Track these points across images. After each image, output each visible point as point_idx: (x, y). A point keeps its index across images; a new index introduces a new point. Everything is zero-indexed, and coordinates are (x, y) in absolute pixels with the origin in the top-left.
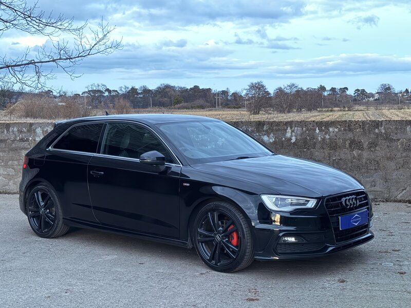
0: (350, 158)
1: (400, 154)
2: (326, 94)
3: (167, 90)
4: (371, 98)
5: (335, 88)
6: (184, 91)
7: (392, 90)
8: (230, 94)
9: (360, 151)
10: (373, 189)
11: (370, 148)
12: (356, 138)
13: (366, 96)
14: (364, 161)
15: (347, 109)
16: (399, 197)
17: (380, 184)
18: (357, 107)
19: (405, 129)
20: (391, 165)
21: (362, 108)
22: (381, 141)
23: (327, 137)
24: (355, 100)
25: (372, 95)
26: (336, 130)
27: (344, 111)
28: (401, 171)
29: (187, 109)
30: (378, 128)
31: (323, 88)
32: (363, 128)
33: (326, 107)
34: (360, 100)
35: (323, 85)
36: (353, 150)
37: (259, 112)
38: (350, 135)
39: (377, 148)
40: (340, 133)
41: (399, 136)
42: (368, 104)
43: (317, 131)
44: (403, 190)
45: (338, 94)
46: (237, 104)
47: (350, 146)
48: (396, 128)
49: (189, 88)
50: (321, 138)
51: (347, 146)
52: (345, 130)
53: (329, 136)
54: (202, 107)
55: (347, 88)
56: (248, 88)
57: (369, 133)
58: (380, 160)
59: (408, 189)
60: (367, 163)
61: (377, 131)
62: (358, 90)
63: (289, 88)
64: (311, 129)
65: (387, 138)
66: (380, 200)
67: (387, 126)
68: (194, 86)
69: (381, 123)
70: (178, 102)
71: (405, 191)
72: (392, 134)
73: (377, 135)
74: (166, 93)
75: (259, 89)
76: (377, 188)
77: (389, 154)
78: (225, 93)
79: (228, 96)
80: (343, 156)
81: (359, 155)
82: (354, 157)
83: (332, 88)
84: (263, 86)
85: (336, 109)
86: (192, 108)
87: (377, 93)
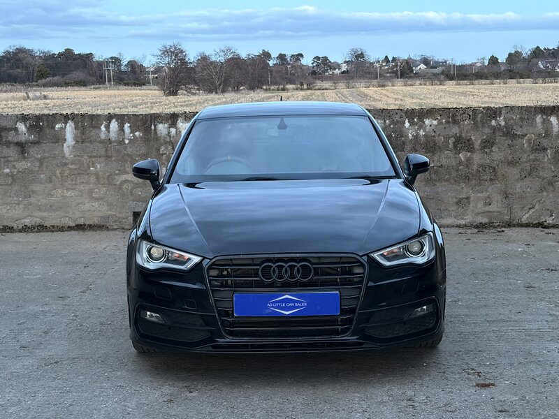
0: (454, 164)
1: (525, 156)
2: (271, 63)
3: (21, 55)
4: (337, 70)
5: (285, 55)
6: (49, 58)
7: (366, 58)
8: (124, 62)
9: (469, 154)
10: (487, 208)
11: (483, 148)
12: (464, 135)
13: (329, 66)
14: (475, 167)
15: (305, 87)
16: (524, 219)
17: (497, 201)
18: (319, 84)
19: (534, 120)
20: (513, 172)
21: (326, 84)
22: (499, 139)
23: (422, 133)
24: (314, 73)
25: (339, 66)
26: (435, 122)
27: (302, 89)
28: (527, 182)
29: (58, 87)
30: (494, 118)
31: (266, 55)
32: (474, 120)
33: (275, 84)
34: (320, 74)
35: (266, 50)
36: (460, 153)
37: (177, 91)
38: (455, 130)
39: (493, 148)
40: (441, 126)
41: (525, 130)
42: (332, 78)
43: (407, 125)
44: (530, 209)
45: (289, 64)
46: (137, 79)
47: (455, 147)
48: (521, 119)
49: (57, 53)
50: (413, 135)
51: (451, 146)
52: (447, 122)
53: (424, 131)
54: (82, 84)
55: (301, 55)
56: (159, 53)
57: (483, 126)
58: (498, 165)
59: (537, 207)
60: (479, 171)
61: (493, 123)
62: (317, 58)
63: (222, 54)
64: (397, 121)
65: (508, 133)
66: (498, 224)
67: (509, 116)
68: (66, 50)
69: (500, 112)
70: (42, 75)
71: (533, 210)
72: (515, 127)
73: (494, 128)
74: (19, 60)
75: (177, 55)
76: (493, 208)
77: (510, 158)
78: (116, 61)
79: (121, 65)
80: (444, 161)
81: (468, 160)
82: (460, 163)
83: (280, 54)
84: (182, 52)
85: (289, 86)
86: (67, 85)
87: (345, 62)
